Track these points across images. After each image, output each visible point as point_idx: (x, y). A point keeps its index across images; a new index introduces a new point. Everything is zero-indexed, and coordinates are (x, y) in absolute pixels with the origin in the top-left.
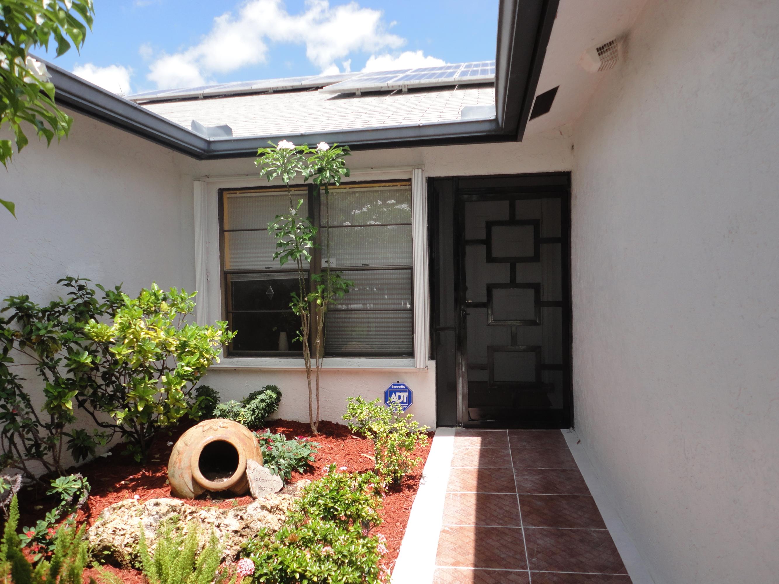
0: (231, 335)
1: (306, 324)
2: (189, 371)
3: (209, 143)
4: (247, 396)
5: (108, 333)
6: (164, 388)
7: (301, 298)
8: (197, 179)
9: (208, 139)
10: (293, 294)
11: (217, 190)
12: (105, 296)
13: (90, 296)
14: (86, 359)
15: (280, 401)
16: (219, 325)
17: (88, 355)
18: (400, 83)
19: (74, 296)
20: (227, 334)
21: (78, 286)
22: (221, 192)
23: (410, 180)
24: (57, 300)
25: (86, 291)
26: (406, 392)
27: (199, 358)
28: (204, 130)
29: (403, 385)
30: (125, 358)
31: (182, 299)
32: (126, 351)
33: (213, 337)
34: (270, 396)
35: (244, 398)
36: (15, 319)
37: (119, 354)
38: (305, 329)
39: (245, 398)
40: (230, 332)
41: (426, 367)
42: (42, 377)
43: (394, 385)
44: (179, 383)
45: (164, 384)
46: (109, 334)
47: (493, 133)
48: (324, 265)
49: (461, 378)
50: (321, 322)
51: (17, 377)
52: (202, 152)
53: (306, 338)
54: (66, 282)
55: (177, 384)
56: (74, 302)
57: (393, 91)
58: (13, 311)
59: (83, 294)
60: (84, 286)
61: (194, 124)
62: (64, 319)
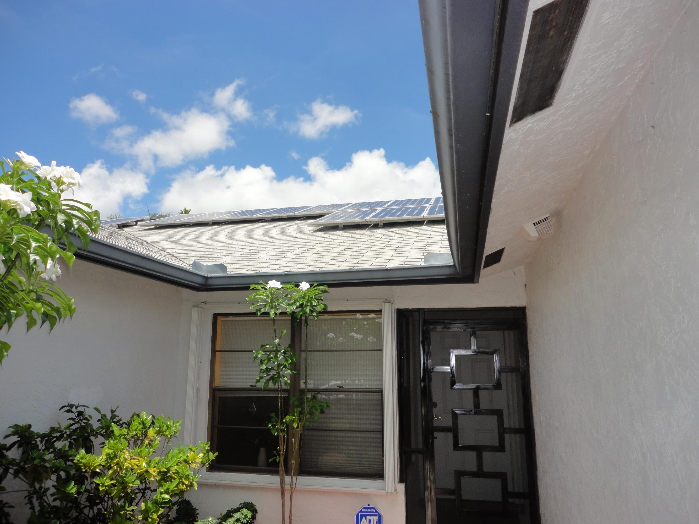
0: (212, 456)
1: (283, 445)
2: (167, 499)
3: (207, 278)
4: (224, 513)
5: (95, 463)
6: (141, 516)
7: (280, 420)
8: (196, 306)
9: (206, 276)
10: (273, 415)
11: (212, 314)
12: (101, 419)
13: (87, 421)
14: (72, 489)
15: (255, 518)
16: (202, 445)
17: (75, 485)
18: (377, 219)
19: (72, 422)
20: (208, 455)
21: (77, 412)
22: (216, 316)
23: (380, 311)
24: (56, 426)
25: (84, 417)
26: (376, 515)
27: (178, 484)
28: (204, 267)
29: (374, 508)
30: (107, 488)
31: (167, 427)
32: (108, 482)
33: (195, 459)
34: (246, 515)
35: (221, 514)
36: (16, 446)
37: (103, 485)
38: (282, 448)
39: (223, 514)
40: (211, 453)
41: (396, 490)
42: (29, 506)
43: (365, 508)
44: (156, 512)
45: (142, 512)
46: (95, 465)
47: (452, 277)
48: (302, 386)
49: (430, 503)
50: (297, 443)
51: (7, 505)
52: (201, 286)
53: (282, 458)
54: (66, 409)
55: (154, 512)
56: (71, 428)
57: (370, 225)
58: (15, 438)
59: (81, 420)
60: (83, 412)
61: (195, 264)
62: (59, 445)
